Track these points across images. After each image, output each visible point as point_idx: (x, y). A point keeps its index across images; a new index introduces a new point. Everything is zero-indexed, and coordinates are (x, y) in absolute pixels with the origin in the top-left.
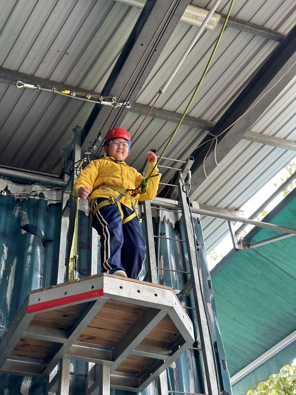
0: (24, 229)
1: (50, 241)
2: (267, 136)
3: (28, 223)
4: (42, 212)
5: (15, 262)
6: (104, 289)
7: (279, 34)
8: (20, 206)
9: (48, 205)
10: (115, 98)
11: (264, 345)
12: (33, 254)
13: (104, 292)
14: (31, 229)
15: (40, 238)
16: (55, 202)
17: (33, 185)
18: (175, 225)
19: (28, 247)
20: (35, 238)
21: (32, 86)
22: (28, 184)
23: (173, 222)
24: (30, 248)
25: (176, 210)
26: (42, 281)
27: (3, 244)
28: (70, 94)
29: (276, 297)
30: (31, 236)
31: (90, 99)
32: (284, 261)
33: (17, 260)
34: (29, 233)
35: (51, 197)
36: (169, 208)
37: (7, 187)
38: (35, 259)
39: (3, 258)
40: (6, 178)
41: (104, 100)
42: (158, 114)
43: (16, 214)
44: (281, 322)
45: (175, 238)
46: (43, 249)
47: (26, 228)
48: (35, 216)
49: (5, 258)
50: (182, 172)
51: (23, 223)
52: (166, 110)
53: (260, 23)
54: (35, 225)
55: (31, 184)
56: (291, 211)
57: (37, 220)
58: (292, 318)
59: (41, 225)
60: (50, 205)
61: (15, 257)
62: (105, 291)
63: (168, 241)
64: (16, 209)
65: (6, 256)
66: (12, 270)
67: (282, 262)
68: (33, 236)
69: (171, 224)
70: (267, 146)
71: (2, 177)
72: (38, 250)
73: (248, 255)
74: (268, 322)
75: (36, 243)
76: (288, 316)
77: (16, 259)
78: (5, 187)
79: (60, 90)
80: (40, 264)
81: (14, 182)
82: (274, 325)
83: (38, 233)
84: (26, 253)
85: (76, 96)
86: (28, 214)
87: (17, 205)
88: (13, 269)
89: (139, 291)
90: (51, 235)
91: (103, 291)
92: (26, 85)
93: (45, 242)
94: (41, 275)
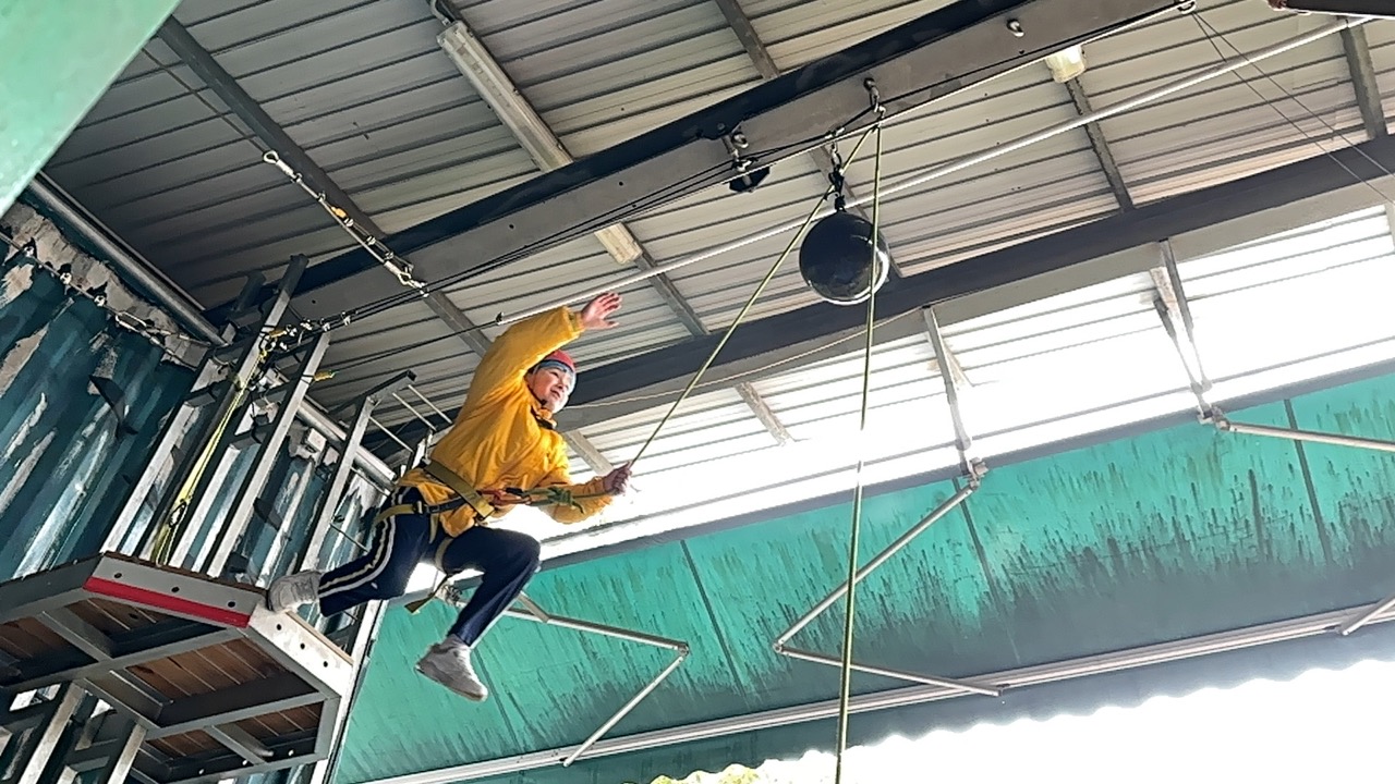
0: (97, 386)
1: (133, 432)
2: (590, 447)
3: (110, 377)
4: (146, 368)
5: (48, 439)
6: (251, 619)
7: (699, 324)
8: (109, 334)
9: (163, 359)
10: (411, 267)
11: (368, 769)
12: (89, 443)
13: (250, 623)
14: (111, 392)
15: (117, 416)
16: (177, 362)
17: (155, 308)
18: (367, 512)
19: (88, 424)
20: (109, 412)
21: (289, 171)
22: (146, 300)
23: (366, 505)
24: (91, 428)
25: (381, 487)
26: (80, 503)
27: (43, 395)
28: (343, 220)
29: (443, 702)
30: (102, 405)
31: (371, 247)
32: (494, 651)
33: (54, 439)
34: (102, 398)
35: (177, 349)
36: (371, 478)
37: (106, 284)
38: (89, 454)
39: (29, 421)
40: (113, 268)
41: (391, 261)
42: (453, 319)
43: (95, 346)
44: (423, 746)
45: (354, 536)
46: (112, 442)
47: (100, 383)
48: (128, 370)
49: (32, 424)
50: (434, 433)
51: (99, 372)
52: (467, 318)
53: (685, 293)
54: (121, 387)
55: (152, 304)
56: (556, 580)
57: (130, 382)
58: (445, 747)
59: (132, 392)
60: (167, 361)
61: (52, 430)
62: (253, 622)
63: (341, 536)
64: (99, 336)
65: (36, 418)
66: (34, 451)
67: (490, 651)
68: (106, 406)
69: (361, 507)
70: (581, 460)
71: (107, 262)
72: (104, 438)
73: (442, 611)
74: (403, 737)
75: (107, 424)
76: (442, 741)
77: (52, 434)
78: (103, 283)
79: (331, 204)
80: (91, 468)
81: (122, 281)
82: (407, 746)
83: (118, 406)
84: (77, 433)
85: (351, 228)
86: (119, 360)
87: (106, 330)
88: (37, 451)
89: (303, 646)
90: (140, 421)
91: (248, 620)
92: (280, 164)
93: (123, 430)
94: (85, 489)
